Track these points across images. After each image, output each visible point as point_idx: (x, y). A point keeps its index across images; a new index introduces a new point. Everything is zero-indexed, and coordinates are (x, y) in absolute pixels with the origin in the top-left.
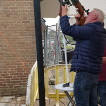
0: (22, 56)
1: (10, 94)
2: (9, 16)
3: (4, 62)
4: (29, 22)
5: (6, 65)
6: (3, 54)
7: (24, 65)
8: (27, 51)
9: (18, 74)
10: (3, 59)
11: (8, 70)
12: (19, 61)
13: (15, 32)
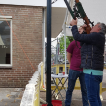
0: (31, 58)
1: (21, 86)
2: (24, 28)
3: (18, 62)
4: (38, 33)
5: (19, 64)
6: (17, 56)
7: (32, 65)
8: (35, 54)
9: (27, 72)
10: (17, 60)
11: (20, 68)
12: (29, 62)
13: (27, 40)
